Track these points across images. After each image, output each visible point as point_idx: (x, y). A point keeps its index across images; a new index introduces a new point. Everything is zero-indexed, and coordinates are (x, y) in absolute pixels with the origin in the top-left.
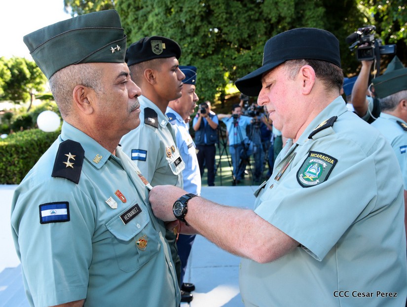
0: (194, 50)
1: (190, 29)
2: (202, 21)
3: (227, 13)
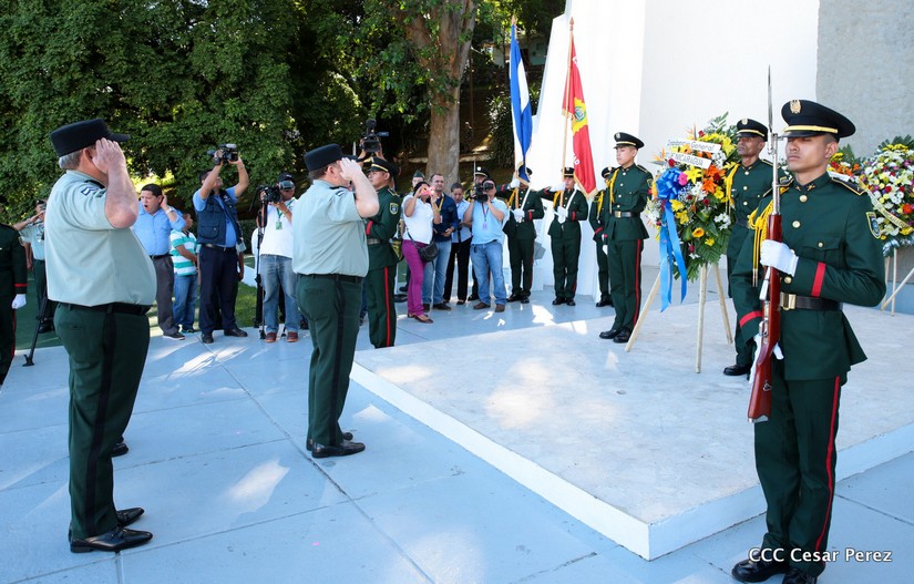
2: (83, 71)
3: (129, 62)
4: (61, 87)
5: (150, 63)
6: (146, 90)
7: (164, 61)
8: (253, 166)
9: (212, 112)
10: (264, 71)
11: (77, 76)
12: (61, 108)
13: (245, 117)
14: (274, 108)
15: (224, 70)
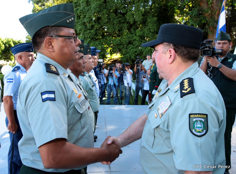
0: (91, 36)
1: (89, 26)
2: (95, 22)
3: (108, 19)
4: (89, 27)
5: (114, 19)
6: (112, 28)
7: (118, 18)
8: (144, 51)
9: (132, 34)
10: (149, 20)
11: (93, 24)
12: (89, 33)
13: (142, 35)
14: (151, 32)
15: (136, 20)
